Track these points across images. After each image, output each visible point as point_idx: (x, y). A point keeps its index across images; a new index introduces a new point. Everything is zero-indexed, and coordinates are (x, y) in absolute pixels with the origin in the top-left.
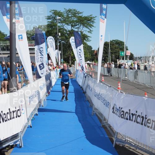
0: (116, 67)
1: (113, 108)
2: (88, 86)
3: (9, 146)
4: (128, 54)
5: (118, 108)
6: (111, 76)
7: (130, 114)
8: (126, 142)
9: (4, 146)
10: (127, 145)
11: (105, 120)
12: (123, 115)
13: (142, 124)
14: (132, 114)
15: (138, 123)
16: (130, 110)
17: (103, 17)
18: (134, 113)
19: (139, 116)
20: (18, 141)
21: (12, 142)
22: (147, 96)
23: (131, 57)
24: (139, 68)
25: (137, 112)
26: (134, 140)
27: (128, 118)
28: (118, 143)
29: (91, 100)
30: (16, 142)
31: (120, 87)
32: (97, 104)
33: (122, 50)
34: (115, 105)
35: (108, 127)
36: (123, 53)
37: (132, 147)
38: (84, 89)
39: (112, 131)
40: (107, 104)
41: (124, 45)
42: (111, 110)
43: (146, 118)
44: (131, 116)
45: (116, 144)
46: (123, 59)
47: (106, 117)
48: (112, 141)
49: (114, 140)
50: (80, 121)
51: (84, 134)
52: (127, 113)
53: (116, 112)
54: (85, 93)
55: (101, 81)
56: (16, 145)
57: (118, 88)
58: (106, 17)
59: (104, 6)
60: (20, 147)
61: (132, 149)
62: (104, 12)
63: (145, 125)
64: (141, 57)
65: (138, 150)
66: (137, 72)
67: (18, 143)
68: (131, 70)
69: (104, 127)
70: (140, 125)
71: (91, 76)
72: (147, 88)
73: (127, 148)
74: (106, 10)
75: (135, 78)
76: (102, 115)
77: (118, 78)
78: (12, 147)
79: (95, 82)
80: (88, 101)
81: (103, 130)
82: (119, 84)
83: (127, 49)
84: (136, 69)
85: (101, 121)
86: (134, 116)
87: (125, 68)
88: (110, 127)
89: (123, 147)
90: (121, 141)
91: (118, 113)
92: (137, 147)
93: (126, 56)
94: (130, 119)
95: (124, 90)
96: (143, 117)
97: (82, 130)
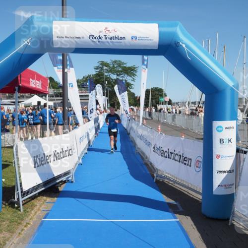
0: (156, 111)
1: (154, 148)
2: (132, 128)
3: (62, 181)
4: (167, 100)
5: (158, 147)
6: (152, 119)
7: (168, 152)
8: (165, 177)
9: (58, 181)
10: (166, 180)
11: (146, 158)
12: (162, 153)
13: (179, 162)
14: (171, 153)
15: (176, 160)
16: (169, 149)
17: (145, 67)
18: (173, 151)
19: (177, 154)
20: (70, 176)
21: (65, 178)
22: (183, 137)
23: (170, 103)
24: (176, 113)
25: (175, 151)
26: (172, 176)
27: (167, 156)
28: (158, 178)
29: (134, 141)
30: (69, 177)
31: (159, 129)
32: (140, 144)
33: (162, 96)
34: (155, 144)
35: (149, 165)
36: (162, 99)
37: (171, 182)
38: (128, 131)
39: (153, 167)
40: (149, 144)
41: (163, 91)
42: (152, 150)
43: (183, 156)
44: (170, 154)
45: (156, 179)
46: (163, 104)
47: (148, 156)
48: (153, 177)
49: (155, 175)
50: (124, 159)
51: (128, 171)
52: (166, 151)
53: (156, 151)
54: (129, 134)
55: (143, 124)
56: (68, 180)
57: (158, 130)
58: (147, 67)
59: (146, 57)
60: (72, 182)
61: (171, 184)
62: (145, 63)
63: (182, 163)
64: (178, 103)
65: (176, 185)
66: (174, 115)
67: (70, 179)
68: (169, 114)
69: (146, 164)
70: (178, 163)
71: (134, 119)
72: (184, 129)
73: (166, 183)
74: (147, 61)
75: (173, 121)
76: (144, 153)
77: (158, 121)
78: (65, 182)
79: (138, 125)
80: (132, 141)
81: (145, 167)
82: (159, 126)
83: (166, 96)
84: (174, 113)
85: (143, 159)
86: (173, 155)
87: (164, 112)
88: (151, 164)
89: (163, 182)
90: (161, 177)
91: (158, 152)
92: (175, 182)
93: (165, 101)
94: (169, 157)
95: (164, 131)
96: (180, 156)
97: (127, 167)
